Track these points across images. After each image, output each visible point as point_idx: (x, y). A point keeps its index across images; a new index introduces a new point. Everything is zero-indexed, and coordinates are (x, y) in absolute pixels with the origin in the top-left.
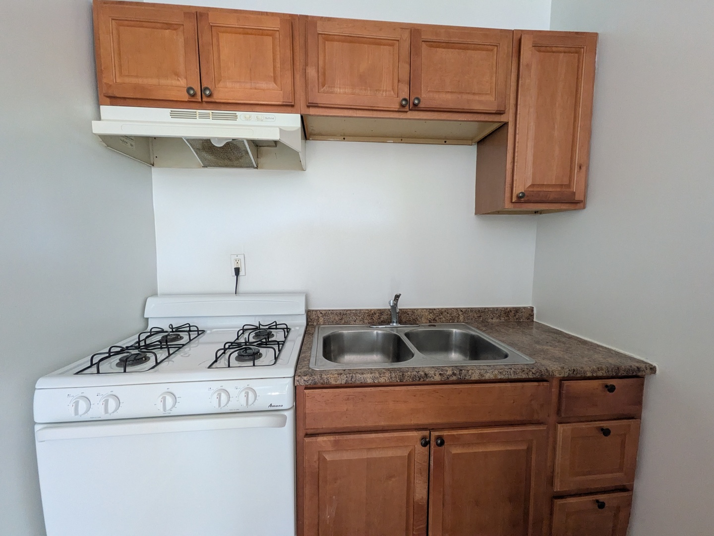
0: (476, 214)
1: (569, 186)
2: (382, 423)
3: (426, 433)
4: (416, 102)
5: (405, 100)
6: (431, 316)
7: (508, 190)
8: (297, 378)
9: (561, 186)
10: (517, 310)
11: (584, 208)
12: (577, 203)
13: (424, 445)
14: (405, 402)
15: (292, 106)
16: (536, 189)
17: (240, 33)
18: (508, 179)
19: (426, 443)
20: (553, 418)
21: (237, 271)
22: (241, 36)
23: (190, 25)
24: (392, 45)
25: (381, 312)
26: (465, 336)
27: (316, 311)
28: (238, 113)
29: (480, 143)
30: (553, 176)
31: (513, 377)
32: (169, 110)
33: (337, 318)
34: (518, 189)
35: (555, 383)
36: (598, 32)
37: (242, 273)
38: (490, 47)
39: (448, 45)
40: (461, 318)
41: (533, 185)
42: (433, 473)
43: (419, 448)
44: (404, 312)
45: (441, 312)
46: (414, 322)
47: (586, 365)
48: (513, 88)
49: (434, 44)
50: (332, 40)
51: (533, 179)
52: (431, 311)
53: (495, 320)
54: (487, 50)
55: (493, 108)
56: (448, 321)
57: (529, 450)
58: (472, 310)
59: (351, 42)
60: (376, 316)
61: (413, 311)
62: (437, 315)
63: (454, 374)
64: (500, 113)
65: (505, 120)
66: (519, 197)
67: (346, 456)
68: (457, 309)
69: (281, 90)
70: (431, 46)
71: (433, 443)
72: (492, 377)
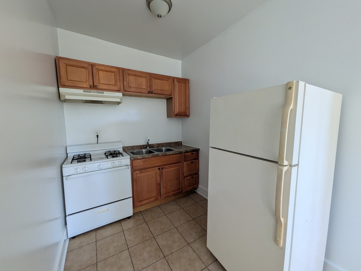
0: (167, 117)
1: (186, 112)
2: (150, 166)
3: (159, 167)
4: (152, 92)
5: (149, 91)
6: (157, 145)
7: (173, 113)
8: (131, 158)
9: (184, 112)
10: (178, 142)
11: (189, 117)
12: (188, 116)
13: (159, 170)
14: (154, 161)
15: (120, 91)
16: (179, 113)
17: (105, 71)
18: (173, 110)
19: (159, 169)
20: (183, 161)
21: (97, 136)
22: (105, 72)
23: (90, 68)
24: (145, 78)
25: (144, 145)
26: (166, 149)
27: (124, 147)
28: (104, 92)
29: (167, 99)
30: (183, 110)
31: (175, 153)
32: (83, 90)
33: (131, 148)
34: (176, 113)
35: (183, 154)
36: (189, 79)
37: (99, 137)
38: (168, 80)
39: (159, 79)
40: (165, 145)
41: (178, 112)
42: (161, 175)
43: (158, 170)
44: (150, 145)
45: (160, 144)
46: (153, 147)
47: (188, 149)
48: (173, 89)
49: (155, 78)
50: (130, 75)
51: (178, 110)
52: (157, 144)
53: (173, 145)
54: (167, 81)
55: (169, 94)
56: (161, 146)
57: (179, 168)
58: (167, 143)
59: (135, 76)
60: (142, 147)
61: (152, 144)
62: (159, 145)
63: (164, 154)
64: (170, 95)
65: (172, 97)
66: (176, 115)
67: (142, 174)
68: (164, 143)
69: (117, 87)
70: (154, 79)
71: (160, 169)
72: (171, 154)
